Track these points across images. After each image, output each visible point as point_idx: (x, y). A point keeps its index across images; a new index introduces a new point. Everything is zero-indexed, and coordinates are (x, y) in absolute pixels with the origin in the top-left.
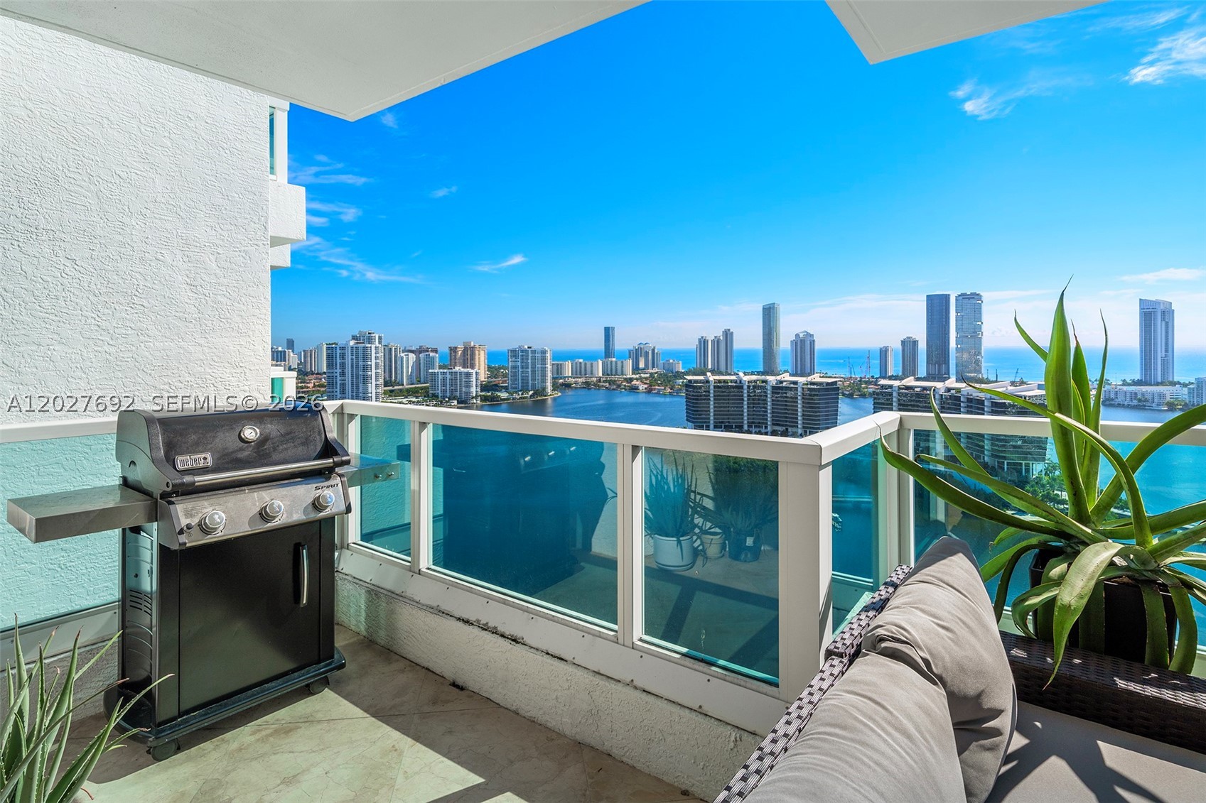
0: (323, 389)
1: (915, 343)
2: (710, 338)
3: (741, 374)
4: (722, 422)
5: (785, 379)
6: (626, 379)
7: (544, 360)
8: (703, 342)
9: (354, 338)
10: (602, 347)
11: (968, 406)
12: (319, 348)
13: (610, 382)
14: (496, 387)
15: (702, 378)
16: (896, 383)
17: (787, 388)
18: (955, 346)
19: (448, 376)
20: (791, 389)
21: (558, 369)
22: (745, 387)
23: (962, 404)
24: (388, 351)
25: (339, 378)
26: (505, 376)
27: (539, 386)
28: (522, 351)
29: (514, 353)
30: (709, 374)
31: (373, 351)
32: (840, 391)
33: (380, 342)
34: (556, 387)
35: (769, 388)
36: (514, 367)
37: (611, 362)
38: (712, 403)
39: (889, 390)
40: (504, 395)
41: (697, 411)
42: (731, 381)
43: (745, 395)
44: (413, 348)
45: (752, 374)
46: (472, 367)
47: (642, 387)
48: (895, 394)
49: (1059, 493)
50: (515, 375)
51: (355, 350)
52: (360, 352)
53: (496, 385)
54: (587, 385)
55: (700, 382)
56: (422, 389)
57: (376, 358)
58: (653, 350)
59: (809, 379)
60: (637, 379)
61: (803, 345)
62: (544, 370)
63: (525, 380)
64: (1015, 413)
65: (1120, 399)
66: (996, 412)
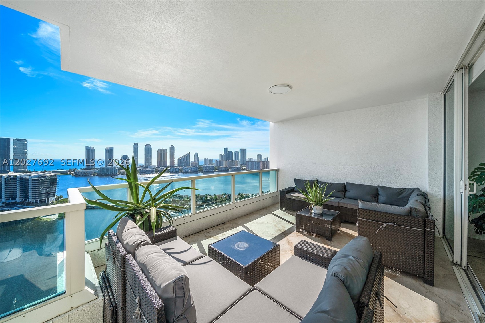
11: (20, 182)
23: (17, 182)
64: (43, 182)
65: (80, 174)
66: (34, 182)
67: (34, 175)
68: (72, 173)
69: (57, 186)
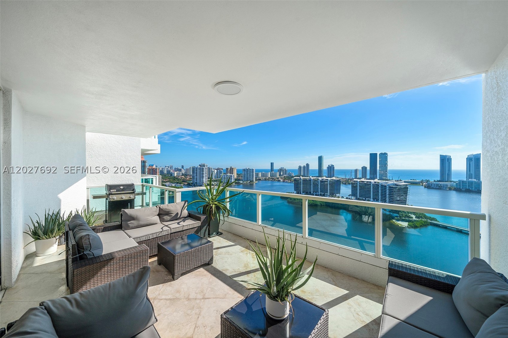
0: (191, 180)
1: (366, 168)
2: (302, 166)
3: (311, 177)
4: (305, 191)
5: (324, 178)
6: (277, 178)
7: (253, 172)
8: (300, 167)
9: (200, 165)
10: (270, 168)
11: (381, 188)
12: (190, 168)
13: (272, 179)
14: (239, 180)
15: (299, 178)
16: (359, 180)
17: (325, 181)
18: (379, 169)
19: (226, 176)
20: (326, 181)
21: (257, 175)
22: (312, 181)
23: (379, 187)
24: (209, 169)
25: (195, 177)
26: (242, 176)
27: (251, 180)
28: (247, 169)
29: (244, 170)
30: (301, 177)
31: (205, 169)
32: (341, 182)
33: (207, 167)
34: (256, 180)
35: (319, 181)
36: (244, 174)
37: (273, 173)
38: (302, 185)
39: (356, 182)
40: (241, 182)
41: (297, 188)
42: (308, 179)
43: (312, 183)
44: (216, 168)
45: (315, 177)
46: (233, 174)
47: (282, 180)
48: (358, 183)
49: (410, 215)
50: (244, 176)
51: (200, 169)
52: (201, 169)
53: (239, 179)
54: (265, 179)
55: (299, 179)
56: (218, 180)
57: (206, 171)
58: (285, 169)
59: (332, 178)
60: (280, 178)
61: (331, 168)
62: (253, 175)
63: (247, 178)
64: (398, 190)
65: (433, 186)
66: (391, 189)
67: (390, 183)
68: (424, 184)
69: (408, 195)
